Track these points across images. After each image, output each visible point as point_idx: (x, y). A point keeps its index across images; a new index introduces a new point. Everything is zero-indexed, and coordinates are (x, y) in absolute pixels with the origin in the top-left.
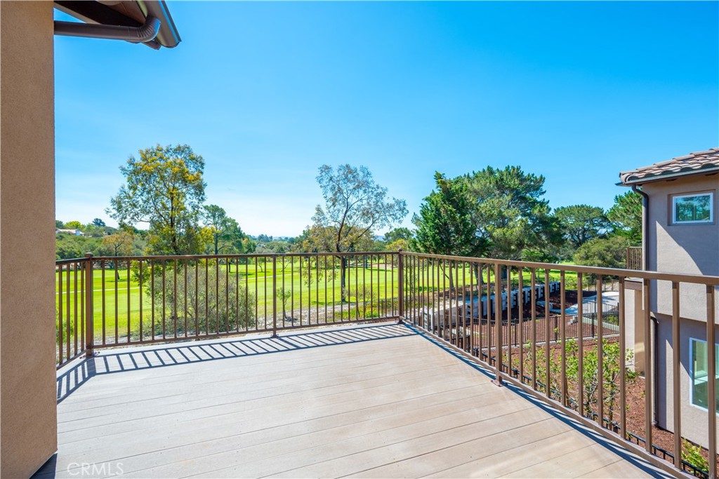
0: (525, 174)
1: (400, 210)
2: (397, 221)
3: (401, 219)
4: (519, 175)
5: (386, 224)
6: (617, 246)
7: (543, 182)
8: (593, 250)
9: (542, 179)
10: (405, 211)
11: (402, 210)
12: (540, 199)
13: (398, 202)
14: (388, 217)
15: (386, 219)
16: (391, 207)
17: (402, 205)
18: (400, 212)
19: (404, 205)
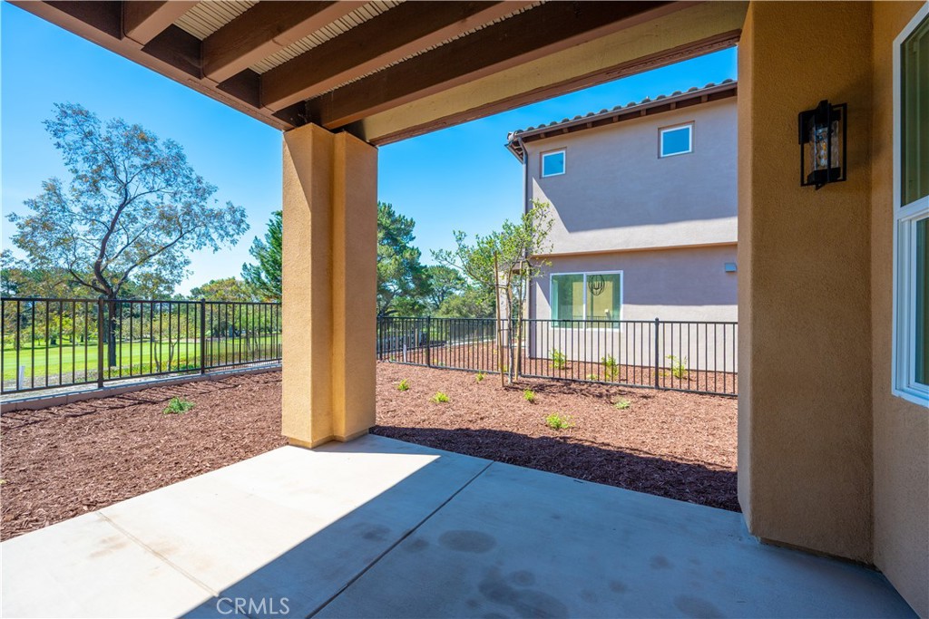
0: (397, 215)
1: (234, 223)
2: (229, 238)
3: (236, 237)
4: (390, 215)
5: (207, 242)
6: (470, 300)
7: (413, 226)
8: (452, 305)
9: (412, 224)
10: (243, 226)
11: (238, 223)
12: (410, 245)
13: (233, 210)
14: (212, 230)
15: (207, 235)
16: (219, 216)
17: (238, 214)
18: (234, 226)
19: (243, 215)
